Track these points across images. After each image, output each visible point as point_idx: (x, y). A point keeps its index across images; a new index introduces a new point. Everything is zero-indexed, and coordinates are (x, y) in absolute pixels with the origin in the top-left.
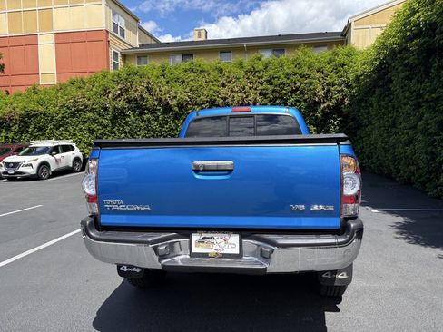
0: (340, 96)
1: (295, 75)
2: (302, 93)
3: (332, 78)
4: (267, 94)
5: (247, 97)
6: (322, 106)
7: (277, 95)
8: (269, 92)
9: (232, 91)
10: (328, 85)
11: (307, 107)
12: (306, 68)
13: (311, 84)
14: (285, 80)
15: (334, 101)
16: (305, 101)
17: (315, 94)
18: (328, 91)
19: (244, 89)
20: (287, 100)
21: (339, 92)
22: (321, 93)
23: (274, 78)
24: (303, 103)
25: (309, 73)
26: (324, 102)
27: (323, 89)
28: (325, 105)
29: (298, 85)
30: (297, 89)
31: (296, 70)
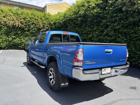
0: (47, 28)
1: (33, 18)
2: (35, 25)
3: (45, 22)
4: (24, 23)
5: (15, 23)
6: (42, 30)
7: (27, 24)
8: (24, 22)
9: (8, 20)
10: (44, 24)
11: (37, 30)
12: (36, 17)
13: (38, 22)
14: (30, 20)
15: (46, 29)
16: (37, 27)
17: (40, 26)
18: (44, 26)
19: (14, 20)
20: (30, 26)
21: (47, 26)
22: (42, 26)
23: (26, 18)
24: (36, 28)
25: (38, 19)
26: (42, 29)
27: (42, 25)
28: (43, 30)
29: (34, 22)
30: (34, 23)
31: (34, 17)
